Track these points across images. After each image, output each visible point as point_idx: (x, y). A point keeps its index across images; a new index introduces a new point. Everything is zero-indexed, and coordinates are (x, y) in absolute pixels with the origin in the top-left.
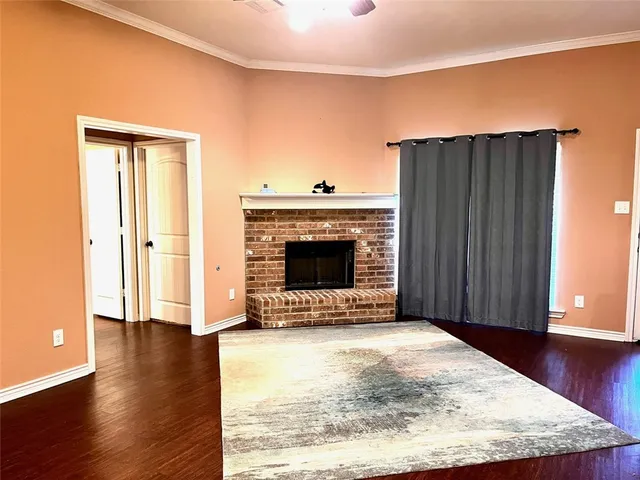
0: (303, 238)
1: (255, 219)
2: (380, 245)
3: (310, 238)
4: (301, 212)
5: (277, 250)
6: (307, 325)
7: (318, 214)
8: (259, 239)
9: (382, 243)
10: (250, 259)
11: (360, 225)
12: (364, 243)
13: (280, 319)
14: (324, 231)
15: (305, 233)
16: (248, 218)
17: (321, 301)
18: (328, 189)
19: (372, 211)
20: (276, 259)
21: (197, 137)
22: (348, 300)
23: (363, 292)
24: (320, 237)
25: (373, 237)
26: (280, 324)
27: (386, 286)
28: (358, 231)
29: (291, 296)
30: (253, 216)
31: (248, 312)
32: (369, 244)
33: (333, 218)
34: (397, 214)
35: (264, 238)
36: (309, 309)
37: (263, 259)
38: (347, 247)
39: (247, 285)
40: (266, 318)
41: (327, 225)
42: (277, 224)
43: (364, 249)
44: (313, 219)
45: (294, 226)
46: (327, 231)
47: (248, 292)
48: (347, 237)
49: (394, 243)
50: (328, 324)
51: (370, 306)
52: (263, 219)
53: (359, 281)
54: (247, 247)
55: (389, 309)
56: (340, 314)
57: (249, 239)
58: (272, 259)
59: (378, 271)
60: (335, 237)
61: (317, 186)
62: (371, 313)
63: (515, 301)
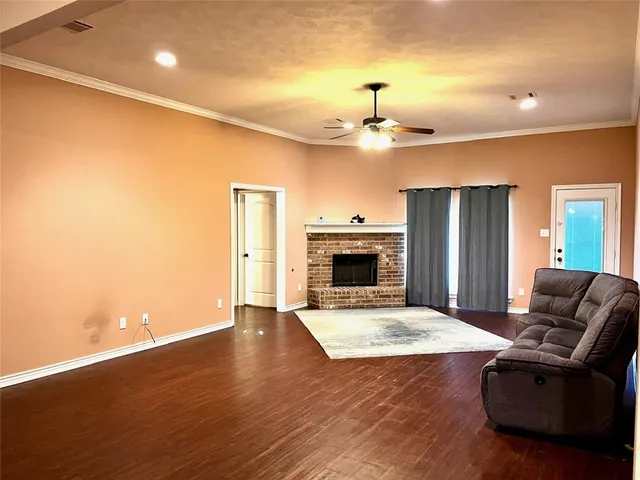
0: (344, 252)
1: (314, 239)
2: (395, 257)
3: (349, 252)
4: (342, 234)
5: (327, 260)
6: (349, 308)
7: (354, 236)
8: (316, 253)
9: (396, 256)
10: (310, 265)
11: (381, 244)
12: (384, 255)
13: (331, 303)
14: (358, 248)
15: (346, 249)
16: (309, 239)
17: (357, 293)
18: (361, 220)
19: (390, 234)
20: (327, 265)
21: (283, 190)
22: (374, 292)
23: (383, 288)
24: (355, 251)
25: (390, 252)
26: (331, 307)
27: (399, 285)
28: (380, 248)
29: (337, 289)
30: (313, 237)
31: (308, 300)
32: (387, 256)
33: (363, 239)
34: (405, 237)
35: (319, 252)
36: (349, 297)
37: (318, 265)
38: (372, 258)
39: (309, 282)
40: (322, 303)
41: (359, 243)
42: (328, 242)
43: (384, 260)
44: (350, 240)
45: (338, 244)
46: (359, 248)
47: (309, 287)
48: (373, 252)
49: (404, 256)
50: (362, 307)
51: (389, 296)
52: (319, 239)
53: (380, 281)
54: (309, 257)
55: (401, 299)
56: (369, 301)
57: (309, 253)
58: (324, 265)
59: (393, 274)
60: (365, 252)
61: (354, 218)
62: (390, 301)
63: (488, 293)
